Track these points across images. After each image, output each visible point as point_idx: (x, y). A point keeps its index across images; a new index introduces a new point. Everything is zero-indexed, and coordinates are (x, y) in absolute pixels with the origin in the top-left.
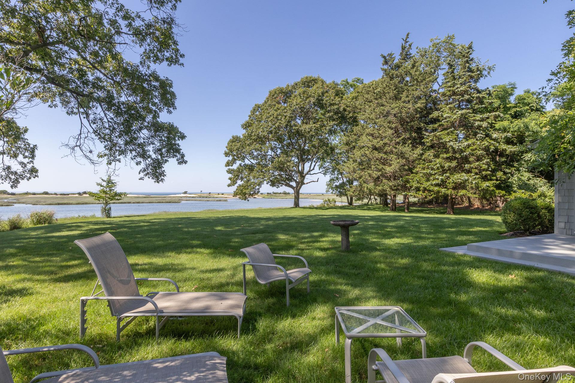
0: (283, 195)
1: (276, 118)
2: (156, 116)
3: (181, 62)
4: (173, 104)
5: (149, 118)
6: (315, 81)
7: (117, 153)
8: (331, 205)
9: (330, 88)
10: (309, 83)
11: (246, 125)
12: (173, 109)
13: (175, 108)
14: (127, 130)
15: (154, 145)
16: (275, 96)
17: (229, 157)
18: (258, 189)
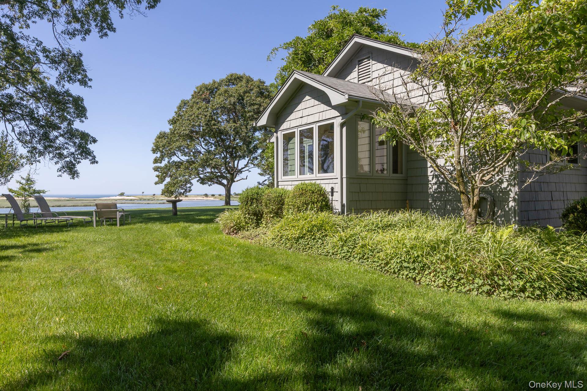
1: (197, 116)
2: (70, 123)
3: (89, 85)
4: (85, 115)
5: (64, 125)
6: (239, 78)
7: (37, 156)
9: (254, 86)
10: (234, 80)
11: (172, 122)
12: (85, 118)
13: (86, 118)
14: (45, 137)
15: (68, 150)
16: (201, 93)
17: (157, 153)
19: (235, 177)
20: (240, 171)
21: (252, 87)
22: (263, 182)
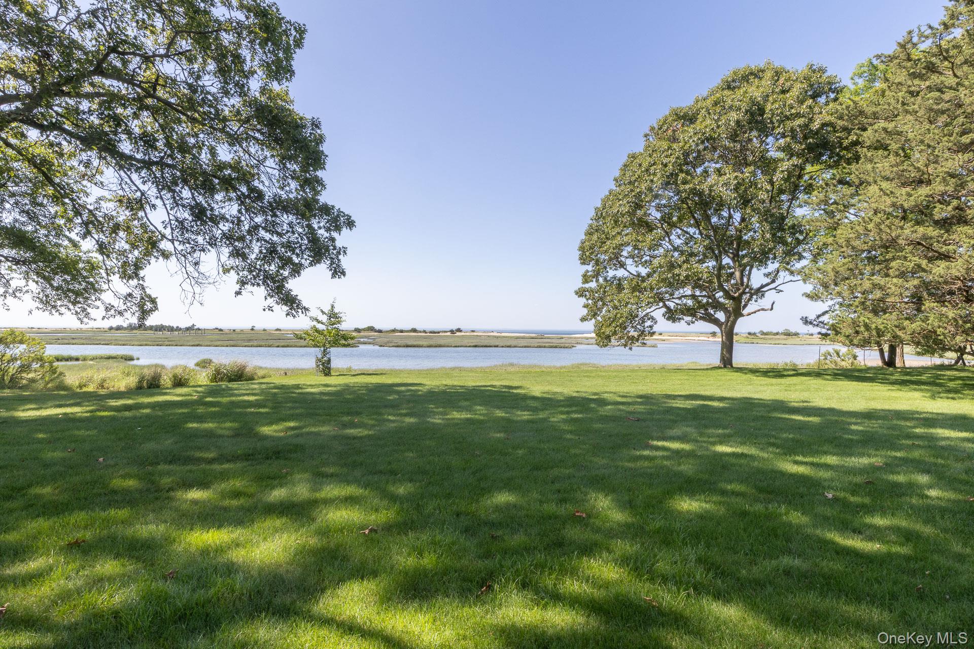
0: (783, 337)
1: (647, 170)
8: (843, 363)
17: (588, 264)
18: (651, 327)
19: (745, 306)
20: (759, 292)
21: (788, 84)
22: (819, 316)
